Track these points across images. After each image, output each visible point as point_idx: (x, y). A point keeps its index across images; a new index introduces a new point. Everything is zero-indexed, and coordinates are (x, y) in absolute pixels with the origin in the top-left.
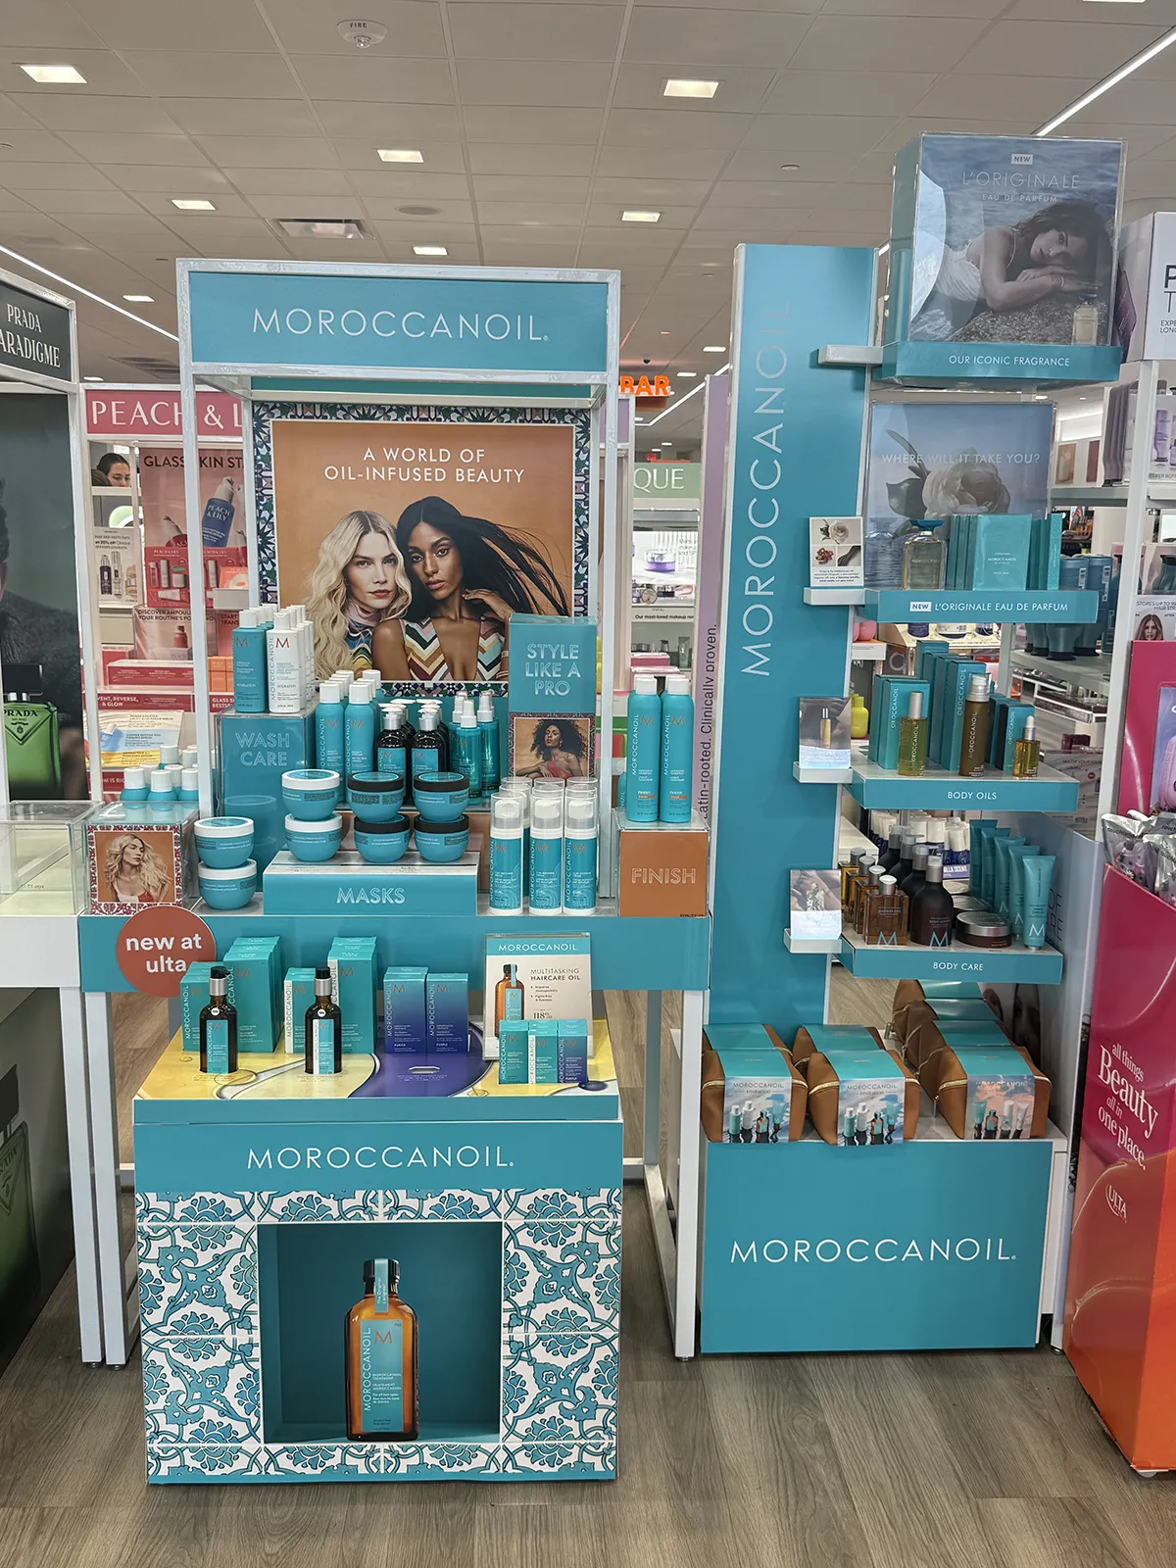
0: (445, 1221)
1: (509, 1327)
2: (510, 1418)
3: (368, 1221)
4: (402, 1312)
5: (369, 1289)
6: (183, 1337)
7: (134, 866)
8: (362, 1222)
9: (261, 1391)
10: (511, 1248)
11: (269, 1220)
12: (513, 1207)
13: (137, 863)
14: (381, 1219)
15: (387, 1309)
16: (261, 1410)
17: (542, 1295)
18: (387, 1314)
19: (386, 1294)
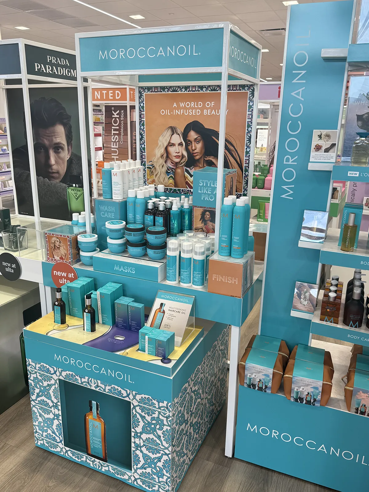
0: (113, 395)
1: (134, 438)
2: (135, 467)
3: (89, 388)
4: (101, 420)
5: (91, 409)
6: (41, 406)
7: (58, 248)
8: (88, 387)
9: (62, 430)
10: (134, 411)
11: (61, 378)
12: (134, 397)
13: (59, 247)
14: (93, 388)
15: (96, 418)
16: (63, 435)
17: (144, 431)
18: (96, 419)
19: (96, 413)
